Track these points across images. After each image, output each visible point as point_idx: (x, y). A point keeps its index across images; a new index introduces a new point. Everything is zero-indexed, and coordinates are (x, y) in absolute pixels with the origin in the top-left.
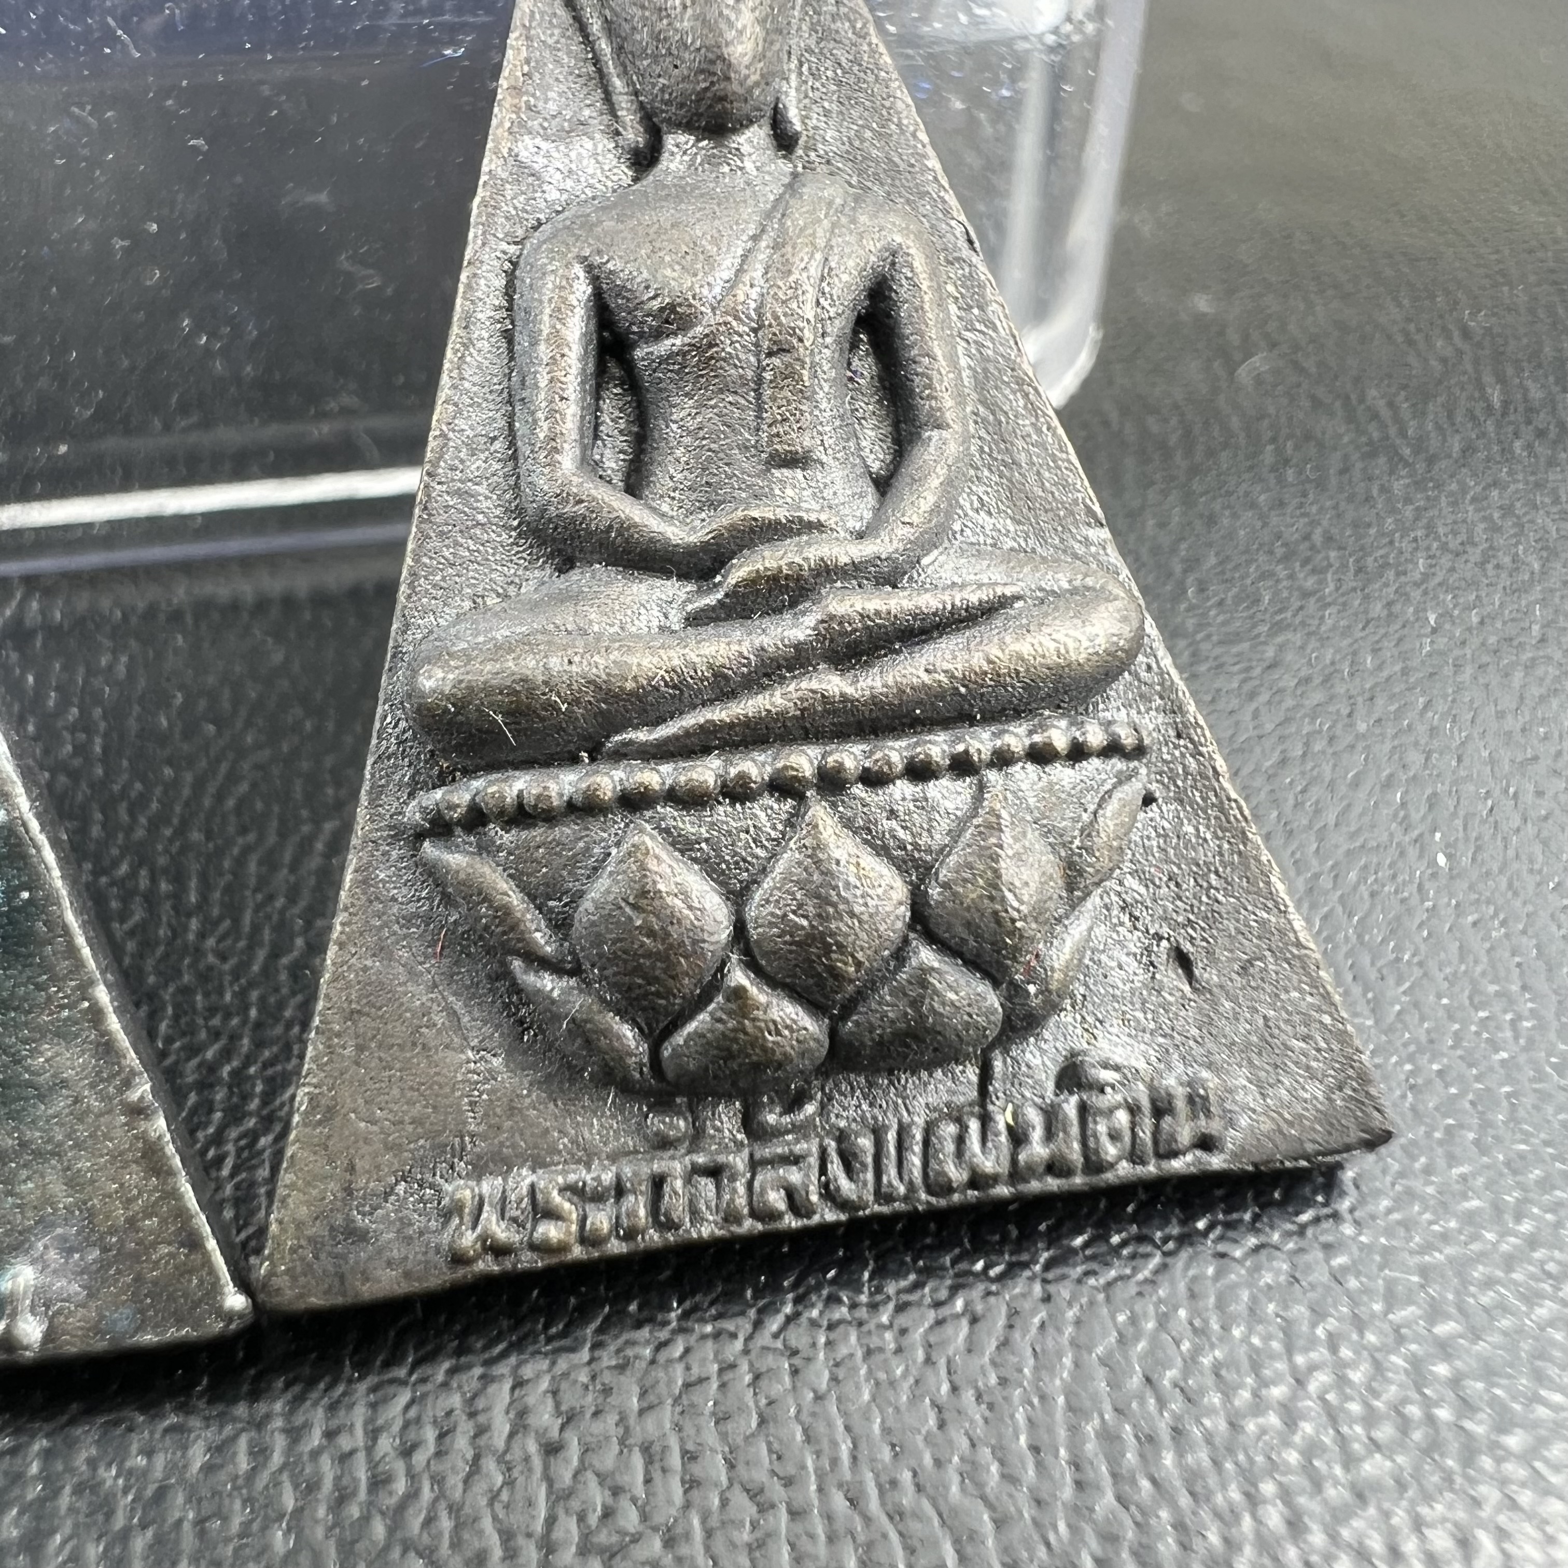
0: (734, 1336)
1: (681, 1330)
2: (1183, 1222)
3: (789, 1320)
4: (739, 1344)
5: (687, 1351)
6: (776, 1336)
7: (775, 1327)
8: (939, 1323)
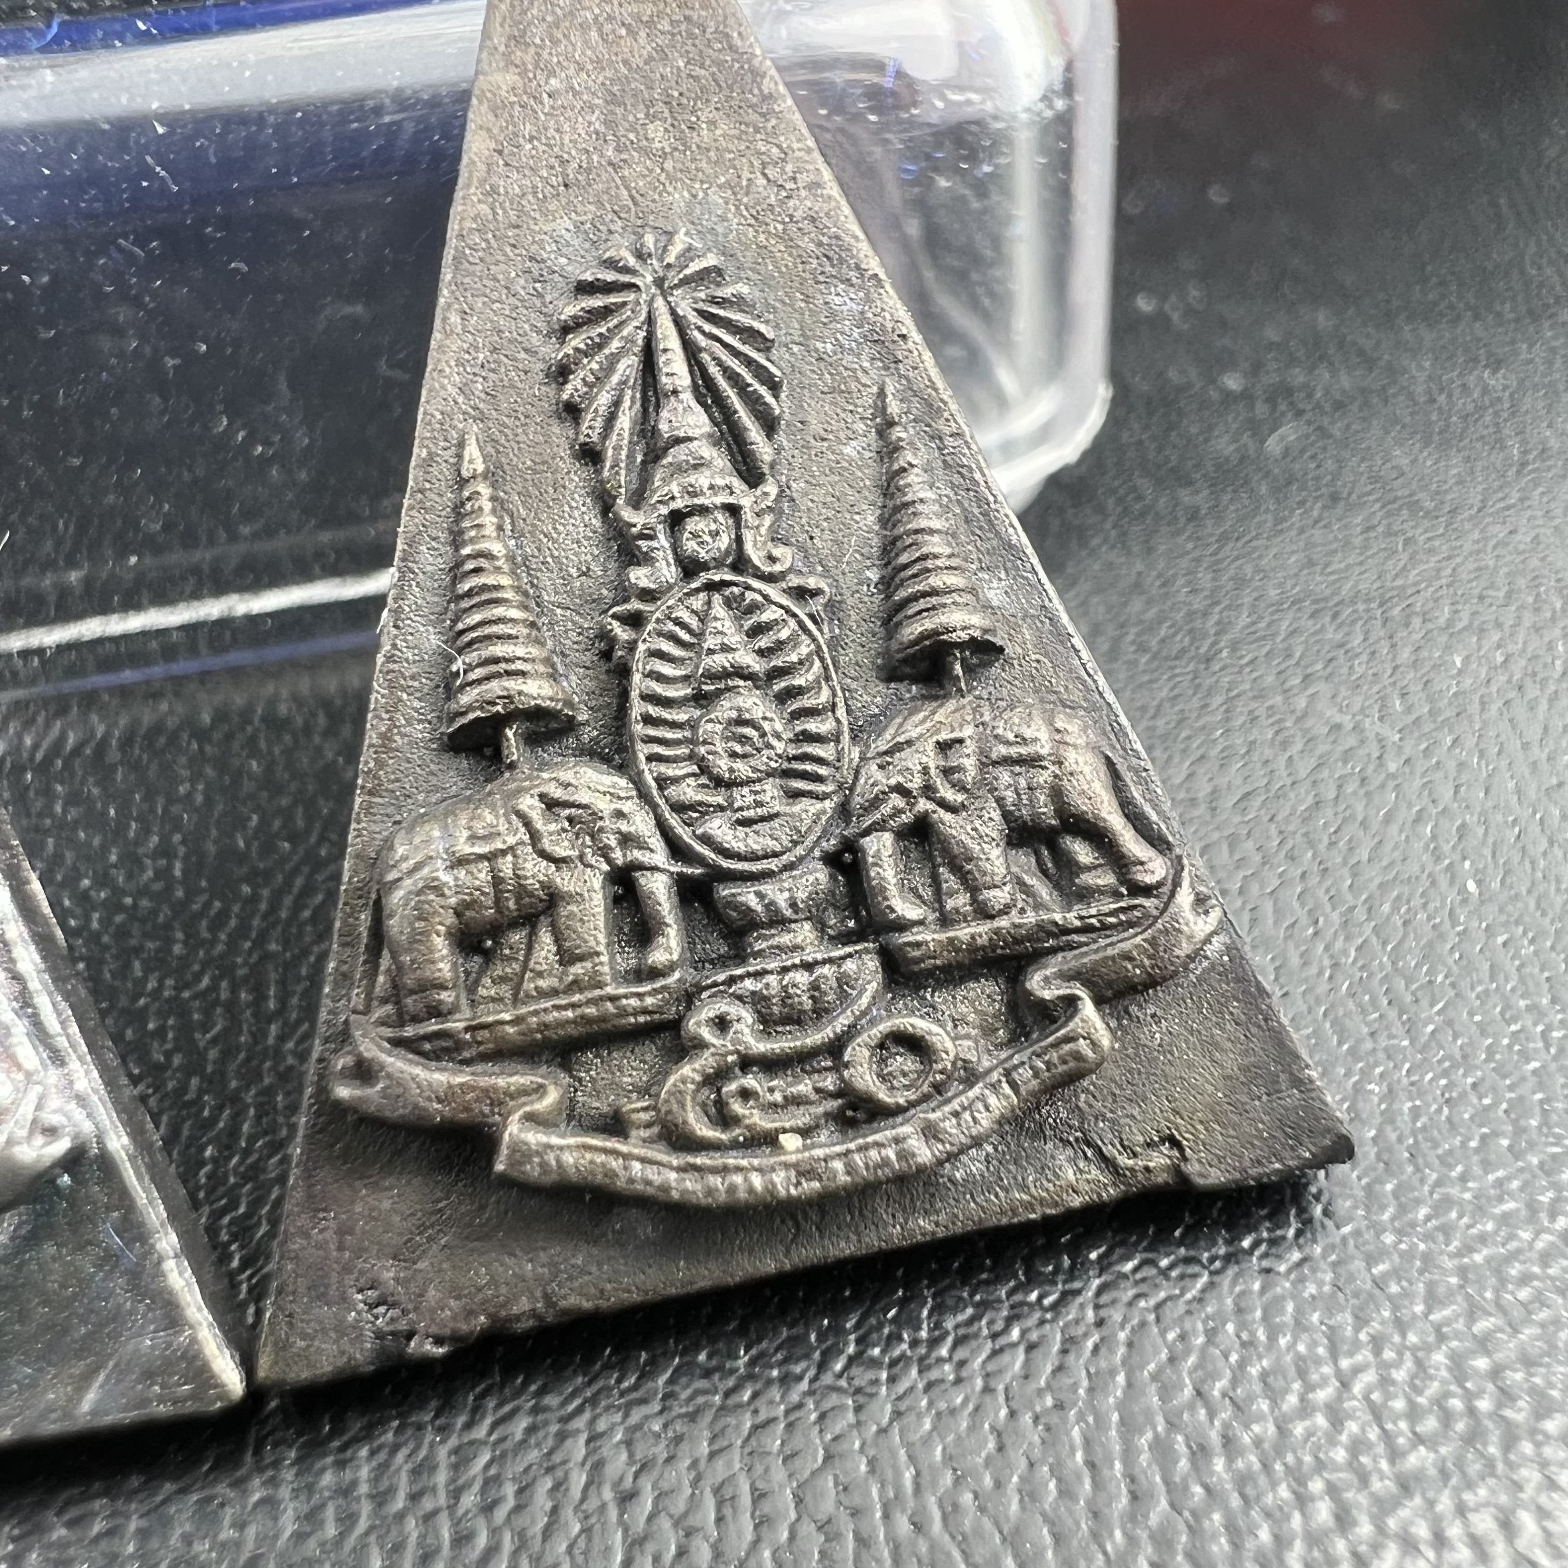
0: (800, 1378)
1: (750, 1377)
2: (1229, 1243)
3: (851, 1360)
4: (804, 1385)
5: (755, 1396)
6: (840, 1376)
7: (838, 1367)
8: (995, 1353)
